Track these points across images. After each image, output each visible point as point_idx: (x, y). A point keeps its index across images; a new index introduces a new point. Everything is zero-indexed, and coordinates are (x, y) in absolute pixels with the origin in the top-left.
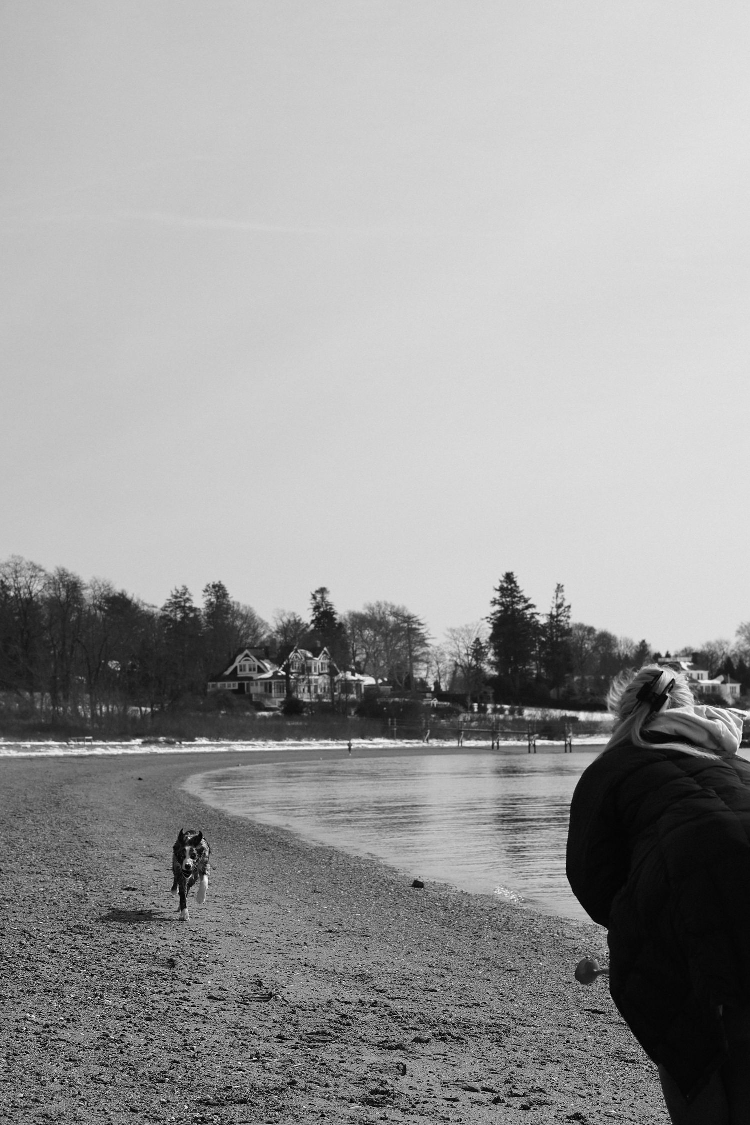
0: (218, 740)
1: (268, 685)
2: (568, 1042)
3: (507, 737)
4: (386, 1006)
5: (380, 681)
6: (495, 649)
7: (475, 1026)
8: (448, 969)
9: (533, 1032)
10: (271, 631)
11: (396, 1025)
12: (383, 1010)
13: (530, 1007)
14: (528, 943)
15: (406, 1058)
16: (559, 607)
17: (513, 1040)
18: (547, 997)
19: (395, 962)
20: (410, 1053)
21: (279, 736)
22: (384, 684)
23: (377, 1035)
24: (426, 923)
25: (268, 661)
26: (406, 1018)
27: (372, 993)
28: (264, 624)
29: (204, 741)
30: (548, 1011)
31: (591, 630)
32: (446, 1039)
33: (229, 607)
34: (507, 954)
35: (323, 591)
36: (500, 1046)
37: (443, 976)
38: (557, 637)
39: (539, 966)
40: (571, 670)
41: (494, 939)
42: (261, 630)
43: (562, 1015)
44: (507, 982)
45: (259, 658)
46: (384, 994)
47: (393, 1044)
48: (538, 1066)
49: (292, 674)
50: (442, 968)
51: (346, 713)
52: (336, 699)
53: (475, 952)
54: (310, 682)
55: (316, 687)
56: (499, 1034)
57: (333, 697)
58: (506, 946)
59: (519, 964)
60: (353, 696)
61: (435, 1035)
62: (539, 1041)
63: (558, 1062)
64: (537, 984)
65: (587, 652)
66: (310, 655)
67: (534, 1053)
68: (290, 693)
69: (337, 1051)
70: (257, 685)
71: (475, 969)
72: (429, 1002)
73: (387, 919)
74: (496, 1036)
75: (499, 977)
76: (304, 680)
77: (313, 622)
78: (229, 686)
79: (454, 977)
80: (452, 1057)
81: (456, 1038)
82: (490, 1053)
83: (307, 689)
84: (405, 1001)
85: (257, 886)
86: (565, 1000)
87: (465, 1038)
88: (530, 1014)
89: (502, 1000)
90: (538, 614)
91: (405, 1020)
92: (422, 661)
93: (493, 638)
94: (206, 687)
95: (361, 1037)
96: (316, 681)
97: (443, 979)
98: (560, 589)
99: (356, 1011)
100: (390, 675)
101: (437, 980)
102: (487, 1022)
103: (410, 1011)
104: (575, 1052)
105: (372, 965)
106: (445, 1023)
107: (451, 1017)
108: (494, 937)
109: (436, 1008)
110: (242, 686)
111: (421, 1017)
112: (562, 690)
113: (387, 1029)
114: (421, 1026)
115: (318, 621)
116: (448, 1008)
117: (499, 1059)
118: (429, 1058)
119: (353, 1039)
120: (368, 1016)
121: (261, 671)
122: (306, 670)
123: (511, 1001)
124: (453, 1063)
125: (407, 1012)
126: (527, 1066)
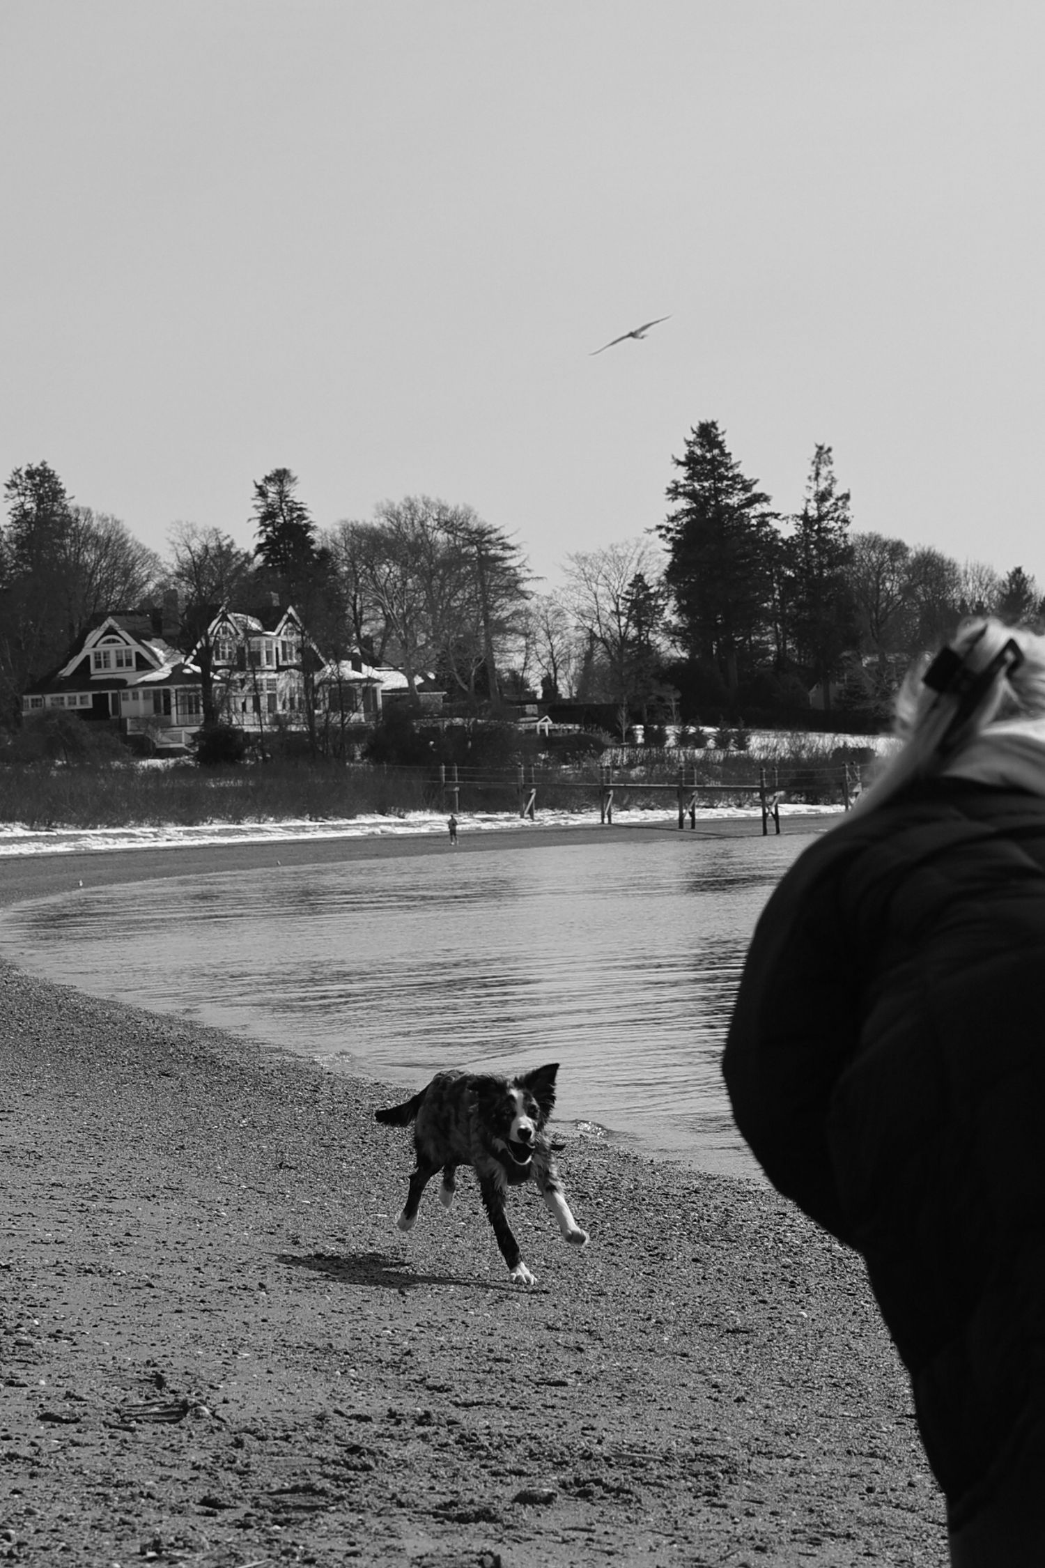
0: (49, 827)
1: (160, 697)
2: (870, 1490)
3: (712, 798)
4: (451, 1423)
5: (418, 680)
6: (678, 599)
7: (655, 1461)
8: (590, 1332)
9: (789, 1470)
10: (164, 572)
11: (473, 1466)
12: (443, 1431)
13: (780, 1413)
14: (774, 1266)
15: (500, 1541)
16: (822, 497)
17: (745, 1490)
18: (820, 1388)
19: (468, 1321)
20: (508, 1527)
21: (189, 814)
22: (427, 685)
23: (432, 1488)
24: (537, 1229)
25: (161, 641)
26: (498, 1448)
27: (417, 1394)
29: (16, 830)
30: (824, 1421)
31: (897, 549)
32: (591, 1493)
33: (66, 520)
34: (725, 1294)
35: (281, 477)
36: (714, 1505)
37: (581, 1350)
38: (821, 566)
39: (799, 1320)
40: (853, 641)
41: (695, 1260)
42: (141, 572)
43: (852, 1431)
44: (726, 1358)
45: (139, 637)
46: (445, 1395)
47: (469, 1509)
48: (803, 1548)
49: (215, 669)
50: (577, 1331)
51: (342, 755)
52: (319, 723)
53: (652, 1291)
54: (257, 687)
55: (272, 698)
56: (713, 1478)
57: (311, 718)
58: (722, 1277)
59: (754, 1316)
60: (357, 717)
61: (564, 1485)
62: (804, 1490)
63: (848, 1536)
64: (795, 1359)
65: (890, 599)
66: (255, 625)
67: (795, 1519)
68: (211, 713)
69: (341, 1528)
70: (135, 697)
71: (654, 1330)
72: (550, 1410)
73: (448, 1224)
74: (704, 1482)
75: (707, 1347)
76: (243, 682)
77: (260, 548)
78: (72, 701)
79: (605, 1351)
80: (606, 1533)
81: (612, 1490)
82: (692, 1521)
83: (250, 703)
84: (494, 1410)
85: (147, 1157)
86: (861, 1395)
87: (634, 1488)
88: (782, 1430)
89: (716, 1400)
90: (776, 516)
91: (495, 1453)
92: (513, 630)
93: (673, 573)
94: (19, 704)
95: (394, 1496)
96: (272, 683)
97: (580, 1356)
98: (822, 454)
99: (382, 1435)
100: (442, 664)
101: (567, 1358)
102: (682, 1451)
103: (505, 1431)
104: (886, 1512)
105: (416, 1329)
106: (587, 1456)
107: (600, 1442)
108: (695, 1256)
109: (565, 1423)
110: (100, 701)
111: (533, 1445)
112: (837, 686)
113: (455, 1475)
114: (532, 1466)
115: (271, 546)
116: (592, 1421)
117: (713, 1534)
118: (552, 1537)
119: (377, 1502)
120: (410, 1447)
121: (144, 665)
122: (247, 659)
123: (738, 1400)
124: (608, 1548)
125: (500, 1435)
126: (777, 1548)
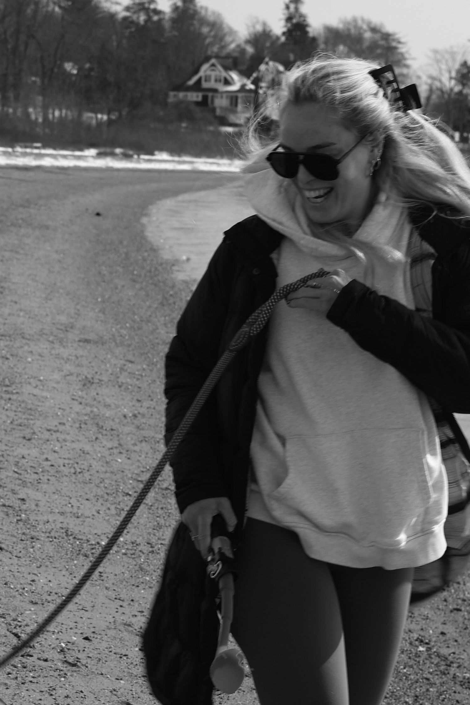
0: (179, 155)
1: (233, 98)
10: (239, 40)
25: (236, 72)
28: (232, 32)
29: (164, 156)
33: (196, 12)
42: (228, 39)
45: (226, 68)
49: (261, 88)
66: (281, 68)
68: (257, 108)
70: (222, 97)
76: (273, 95)
77: (284, 34)
78: (192, 96)
94: (167, 95)
110: (205, 98)
115: (289, 33)
121: (227, 82)
122: (276, 84)
